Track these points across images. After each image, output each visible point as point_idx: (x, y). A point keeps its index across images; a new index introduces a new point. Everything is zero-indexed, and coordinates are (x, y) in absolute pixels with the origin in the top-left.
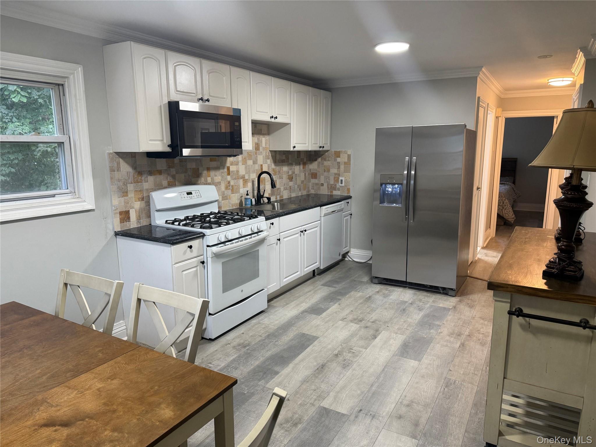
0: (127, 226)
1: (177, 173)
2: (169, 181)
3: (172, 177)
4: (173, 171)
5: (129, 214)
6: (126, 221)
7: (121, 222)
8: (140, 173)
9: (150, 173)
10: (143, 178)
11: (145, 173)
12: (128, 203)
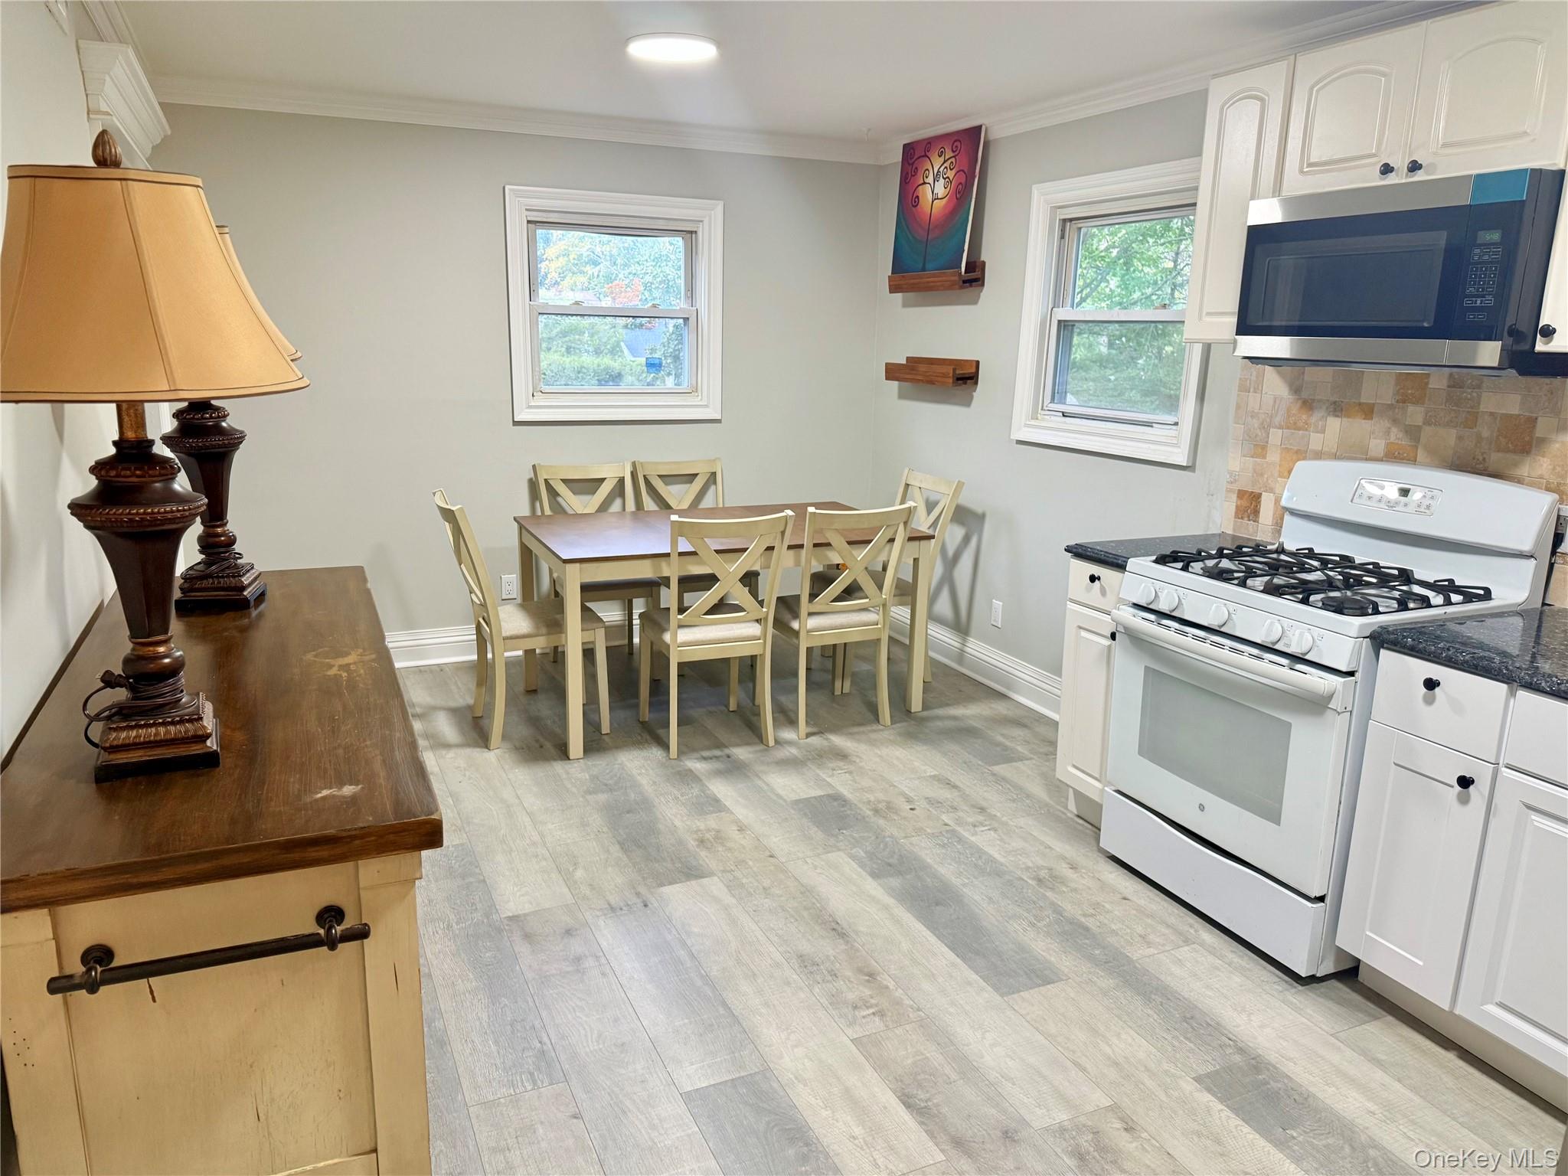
0: (1248, 531)
1: (1427, 422)
2: (1392, 443)
3: (1406, 432)
4: (1415, 414)
5: (1260, 502)
6: (1249, 517)
7: (1237, 516)
8: (1308, 405)
9: (1335, 409)
10: (1313, 420)
11: (1321, 408)
12: (1262, 475)
